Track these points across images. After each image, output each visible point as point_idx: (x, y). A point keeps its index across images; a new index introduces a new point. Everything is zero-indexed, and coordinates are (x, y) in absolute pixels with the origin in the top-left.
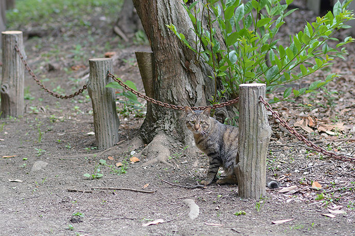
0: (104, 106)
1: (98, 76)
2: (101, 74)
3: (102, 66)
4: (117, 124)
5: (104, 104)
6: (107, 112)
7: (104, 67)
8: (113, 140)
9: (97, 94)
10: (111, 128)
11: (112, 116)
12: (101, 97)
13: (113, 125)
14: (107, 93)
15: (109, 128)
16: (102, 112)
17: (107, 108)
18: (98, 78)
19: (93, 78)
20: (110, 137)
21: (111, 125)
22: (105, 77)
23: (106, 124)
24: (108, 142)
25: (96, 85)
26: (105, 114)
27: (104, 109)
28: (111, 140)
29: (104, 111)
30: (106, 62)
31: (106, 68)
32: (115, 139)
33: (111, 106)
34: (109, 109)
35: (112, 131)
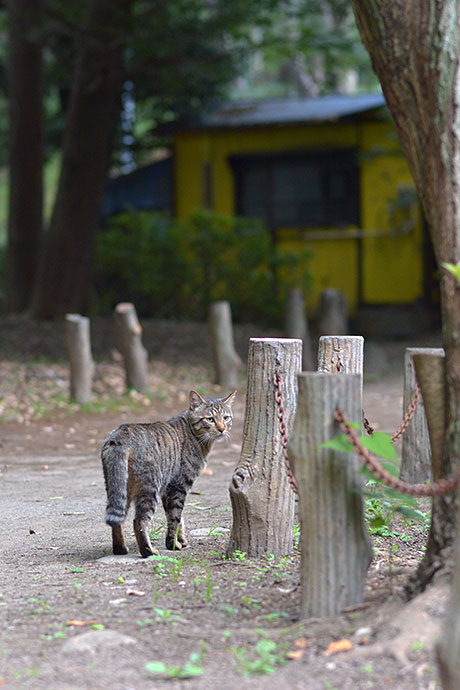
0: (322, 501)
1: (311, 416)
2: (317, 410)
3: (322, 390)
4: (358, 556)
5: (321, 495)
6: (330, 519)
7: (326, 394)
8: (337, 597)
9: (306, 468)
10: (336, 566)
11: (342, 530)
12: (317, 477)
13: (342, 557)
14: (332, 466)
15: (332, 565)
16: (314, 517)
17: (330, 509)
18: (311, 422)
19: (299, 424)
20: (332, 589)
21: (336, 556)
22: (327, 422)
23: (322, 552)
24: (323, 604)
25: (304, 443)
26: (322, 523)
27: (322, 509)
28: (332, 596)
29: (322, 516)
30: (334, 380)
31: (331, 396)
32: (348, 596)
33: (341, 504)
34: (335, 510)
35: (337, 575)
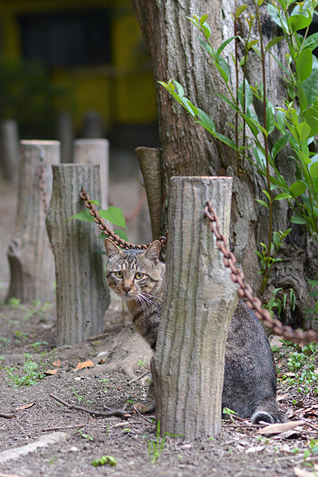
0: (72, 259)
1: (63, 195)
2: (67, 192)
3: (71, 176)
4: (99, 299)
5: (71, 254)
6: (78, 272)
7: (74, 179)
8: (84, 329)
9: (60, 234)
10: (83, 306)
11: (86, 280)
12: (68, 241)
13: (87, 300)
14: (79, 233)
15: (80, 305)
16: (66, 271)
17: (78, 264)
18: (63, 201)
19: (54, 202)
20: (80, 324)
21: (83, 299)
22: (75, 200)
23: (72, 297)
24: (74, 335)
25: (58, 216)
26: (72, 275)
27: (72, 264)
28: (80, 329)
29: (72, 270)
30: (80, 169)
31: (78, 181)
32: (91, 328)
33: (86, 261)
34: (81, 265)
35: (84, 313)
